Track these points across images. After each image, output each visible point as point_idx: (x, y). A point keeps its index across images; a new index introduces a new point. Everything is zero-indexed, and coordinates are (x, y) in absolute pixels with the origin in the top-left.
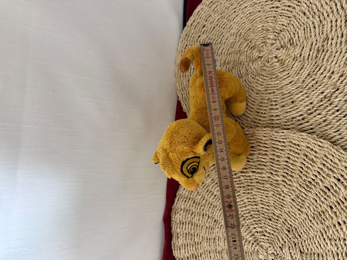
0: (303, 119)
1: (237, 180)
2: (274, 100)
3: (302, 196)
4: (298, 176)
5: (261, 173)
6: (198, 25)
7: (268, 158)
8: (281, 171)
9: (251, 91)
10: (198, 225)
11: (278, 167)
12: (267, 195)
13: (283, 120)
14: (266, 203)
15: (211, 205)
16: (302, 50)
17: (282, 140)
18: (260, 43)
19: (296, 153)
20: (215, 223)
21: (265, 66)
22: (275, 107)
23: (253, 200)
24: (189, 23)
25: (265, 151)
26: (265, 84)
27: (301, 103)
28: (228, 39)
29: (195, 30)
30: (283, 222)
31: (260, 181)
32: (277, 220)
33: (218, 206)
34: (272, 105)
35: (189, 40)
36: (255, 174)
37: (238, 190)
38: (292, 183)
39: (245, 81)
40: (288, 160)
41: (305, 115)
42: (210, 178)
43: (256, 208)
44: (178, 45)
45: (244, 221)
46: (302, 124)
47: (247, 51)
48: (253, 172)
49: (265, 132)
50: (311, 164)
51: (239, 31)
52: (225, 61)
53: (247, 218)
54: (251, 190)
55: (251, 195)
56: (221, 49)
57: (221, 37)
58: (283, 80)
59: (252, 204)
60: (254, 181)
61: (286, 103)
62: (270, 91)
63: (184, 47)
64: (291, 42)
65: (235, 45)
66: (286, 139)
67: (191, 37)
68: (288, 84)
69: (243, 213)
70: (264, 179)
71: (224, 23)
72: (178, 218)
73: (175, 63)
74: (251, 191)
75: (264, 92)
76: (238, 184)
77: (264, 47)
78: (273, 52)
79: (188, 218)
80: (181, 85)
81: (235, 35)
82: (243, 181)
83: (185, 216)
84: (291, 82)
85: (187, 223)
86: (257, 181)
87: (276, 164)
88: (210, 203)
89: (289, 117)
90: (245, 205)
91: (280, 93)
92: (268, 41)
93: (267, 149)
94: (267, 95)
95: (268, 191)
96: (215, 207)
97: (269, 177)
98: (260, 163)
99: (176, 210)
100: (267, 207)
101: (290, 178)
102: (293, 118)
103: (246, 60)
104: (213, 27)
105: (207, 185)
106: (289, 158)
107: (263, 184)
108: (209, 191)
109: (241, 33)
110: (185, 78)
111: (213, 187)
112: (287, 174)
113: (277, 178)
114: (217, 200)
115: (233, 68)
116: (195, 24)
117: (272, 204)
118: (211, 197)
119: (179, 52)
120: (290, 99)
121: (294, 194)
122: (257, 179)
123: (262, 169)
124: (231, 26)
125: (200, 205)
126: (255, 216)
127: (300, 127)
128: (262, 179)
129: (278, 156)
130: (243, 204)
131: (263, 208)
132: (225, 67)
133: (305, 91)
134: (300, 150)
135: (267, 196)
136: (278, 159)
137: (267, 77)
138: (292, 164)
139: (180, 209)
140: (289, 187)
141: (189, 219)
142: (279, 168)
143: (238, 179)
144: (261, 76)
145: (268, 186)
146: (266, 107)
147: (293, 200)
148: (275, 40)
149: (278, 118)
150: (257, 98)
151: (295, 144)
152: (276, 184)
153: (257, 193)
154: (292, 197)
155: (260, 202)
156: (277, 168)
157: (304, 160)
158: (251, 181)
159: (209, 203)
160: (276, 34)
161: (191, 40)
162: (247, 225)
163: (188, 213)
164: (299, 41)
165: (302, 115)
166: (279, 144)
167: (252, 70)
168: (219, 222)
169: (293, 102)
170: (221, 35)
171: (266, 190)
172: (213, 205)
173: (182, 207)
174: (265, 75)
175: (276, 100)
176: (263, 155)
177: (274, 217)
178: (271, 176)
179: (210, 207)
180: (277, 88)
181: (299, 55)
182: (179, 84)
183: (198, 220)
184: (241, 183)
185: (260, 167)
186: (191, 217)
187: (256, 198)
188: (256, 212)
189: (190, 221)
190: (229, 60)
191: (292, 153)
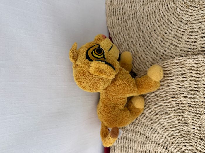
1: (168, 104)
5: (194, 98)
7: (201, 84)
9: (180, 23)
10: (132, 140)
12: (199, 118)
14: (198, 125)
20: (146, 139)
23: (184, 122)
25: (198, 77)
26: (195, 14)
31: (192, 106)
33: (149, 126)
36: (187, 99)
37: (169, 113)
39: (173, 14)
43: (187, 129)
45: (174, 139)
48: (185, 97)
49: (197, 60)
53: (177, 137)
54: (183, 113)
55: (182, 117)
59: (183, 125)
60: (185, 105)
69: (173, 132)
73: (106, 4)
74: (183, 114)
76: (168, 108)
80: (112, 23)
82: (174, 105)
85: (122, 138)
88: (142, 123)
90: (175, 125)
94: (198, 24)
95: (200, 114)
96: (146, 126)
97: (203, 102)
98: (192, 89)
100: (199, 129)
107: (196, 108)
110: (115, 17)
114: (149, 121)
115: (160, 4)
118: (143, 118)
122: (189, 103)
123: (194, 94)
125: (134, 124)
126: (186, 136)
128: (194, 103)
130: (173, 125)
131: (194, 129)
132: (152, 4)
135: (199, 119)
137: (197, 7)
141: (124, 135)
143: (170, 104)
144: (190, 8)
145: (201, 110)
146: (196, 35)
150: (187, 28)
153: (188, 116)
155: (191, 123)
158: (183, 105)
159: (141, 122)
162: (177, 143)
167: (180, 3)
168: (149, 138)
171: (199, 114)
172: (144, 125)
179: (142, 126)
182: (110, 22)
183: (131, 136)
184: (173, 107)
185: (192, 92)
186: (126, 134)
187: (188, 120)
188: (187, 132)
189: (125, 137)
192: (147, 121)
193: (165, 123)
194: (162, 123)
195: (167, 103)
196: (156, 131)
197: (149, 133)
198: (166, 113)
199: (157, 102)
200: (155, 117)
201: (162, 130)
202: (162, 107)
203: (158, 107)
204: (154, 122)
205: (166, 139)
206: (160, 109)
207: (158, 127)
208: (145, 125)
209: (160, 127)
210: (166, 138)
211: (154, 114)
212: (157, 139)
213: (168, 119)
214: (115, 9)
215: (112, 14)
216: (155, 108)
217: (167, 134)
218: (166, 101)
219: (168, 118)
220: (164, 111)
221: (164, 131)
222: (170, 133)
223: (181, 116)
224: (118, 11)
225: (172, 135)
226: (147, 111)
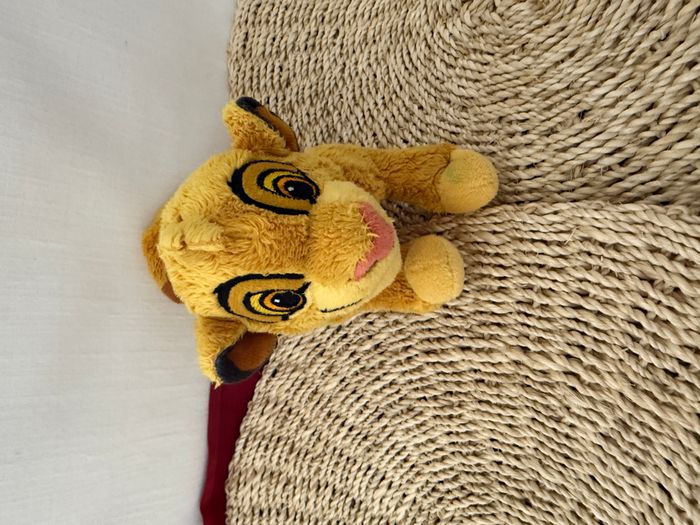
0: (622, 164)
1: (413, 378)
2: (520, 117)
3: (641, 423)
4: (622, 355)
5: (490, 351)
7: (510, 301)
8: (559, 339)
9: (444, 105)
10: (305, 517)
11: (548, 326)
12: (510, 422)
13: (550, 177)
14: (508, 450)
15: (341, 455)
17: (555, 238)
19: (611, 273)
20: (353, 511)
21: (483, 22)
22: (523, 139)
23: (467, 439)
25: (500, 279)
26: (485, 76)
27: (613, 112)
30: (573, 513)
31: (486, 378)
32: (551, 505)
33: (359, 460)
34: (512, 135)
36: (470, 356)
37: (419, 409)
38: (602, 378)
39: (426, 79)
40: (582, 302)
41: (631, 150)
42: (336, 375)
43: (478, 465)
45: (440, 507)
46: (620, 180)
48: (464, 349)
49: (497, 220)
50: (671, 309)
52: (366, 35)
53: (450, 497)
54: (460, 406)
55: (459, 422)
58: (547, 50)
59: (465, 450)
60: (465, 379)
61: (558, 119)
62: (505, 94)
66: (569, 232)
68: (563, 61)
69: (436, 479)
70: (501, 369)
72: (247, 499)
73: (228, 52)
74: (460, 411)
75: (484, 101)
76: (416, 389)
79: (274, 497)
82: (433, 381)
83: (268, 490)
84: (572, 54)
85: (273, 512)
86: (478, 376)
87: (540, 318)
88: (338, 452)
89: (575, 163)
90: (441, 454)
91: (535, 96)
93: (504, 273)
94: (496, 108)
95: (514, 408)
96: (351, 461)
97: (517, 363)
98: (483, 318)
99: (240, 474)
100: (514, 462)
101: (592, 361)
102: (587, 165)
103: (423, 19)
105: (328, 396)
106: (585, 295)
107: (497, 385)
108: (334, 415)
112: (582, 348)
113: (547, 365)
114: (357, 442)
115: (389, 50)
117: (531, 452)
118: (338, 433)
119: (240, 24)
120: (573, 106)
121: (609, 417)
122: (475, 371)
123: (492, 337)
125: (309, 456)
126: (476, 491)
127: (613, 190)
128: (491, 369)
129: (543, 292)
130: (433, 453)
131: (499, 463)
132: (366, 52)
133: (624, 73)
134: (625, 264)
135: (510, 426)
136: (546, 301)
137: (492, 55)
138: (599, 314)
139: (250, 472)
140: (591, 393)
141: (278, 498)
142: (550, 331)
143: (417, 376)
145: (514, 391)
146: (493, 143)
147: (606, 437)
149: (534, 172)
150: (464, 122)
151: (602, 245)
152: (542, 384)
153: (477, 417)
154: (603, 427)
155: (489, 444)
156: (544, 331)
157: (645, 296)
158: (457, 378)
159: (335, 449)
162: (452, 519)
163: (274, 481)
165: (619, 150)
166: (547, 251)
167: (444, 42)
168: (363, 506)
169: (582, 115)
171: (508, 406)
172: (345, 457)
173: (258, 464)
174: (483, 48)
175: (527, 116)
176: (492, 292)
177: (539, 494)
178: (523, 358)
179: (337, 464)
180: (527, 80)
183: (303, 502)
184: (428, 387)
185: (485, 331)
186: (285, 495)
187: (477, 432)
188: (479, 477)
189: (282, 505)
190: (377, 29)
191: (594, 277)
192: (352, 443)
193: (410, 447)
194: (399, 446)
195: (411, 372)
196: (383, 478)
197: (360, 489)
198: (410, 409)
200: (378, 426)
201: (402, 471)
202: (396, 388)
203: (384, 387)
204: (374, 445)
205: (416, 507)
207: (389, 462)
208: (348, 459)
209: (394, 464)
210: (414, 501)
211: (372, 414)
212: (388, 509)
213: (417, 432)
214: (256, 69)
215: (247, 85)
216: (376, 393)
217: (419, 486)
218: (407, 367)
219: (418, 426)
220: (403, 402)
221: (406, 478)
222: (427, 482)
223: (456, 417)
224: (265, 75)
225: (434, 490)
226: (352, 405)
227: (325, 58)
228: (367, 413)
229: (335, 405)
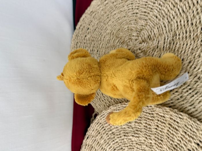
4: (166, 141)
5: (139, 137)
6: (84, 29)
7: (142, 126)
8: (153, 136)
11: (150, 132)
16: (158, 43)
17: (151, 112)
18: (127, 39)
19: (163, 122)
24: (77, 27)
25: (140, 120)
28: (105, 38)
29: (82, 32)
31: (138, 143)
35: (78, 39)
37: (124, 149)
40: (157, 128)
42: (103, 139)
44: (71, 43)
47: (119, 46)
48: (133, 136)
50: (175, 132)
51: (112, 31)
52: (105, 53)
56: (101, 44)
57: (100, 36)
60: (134, 143)
63: (76, 44)
64: (150, 37)
65: (110, 41)
66: (154, 111)
67: (80, 37)
70: (141, 141)
71: (101, 26)
76: (123, 144)
77: (131, 42)
78: (137, 46)
81: (109, 34)
82: (127, 142)
86: (136, 142)
92: (133, 38)
101: (160, 141)
104: (94, 29)
105: (102, 144)
106: (158, 126)
108: (103, 149)
109: (113, 33)
111: (105, 146)
112: (158, 139)
113: (151, 141)
116: (82, 27)
119: (73, 48)
123: (139, 134)
124: (106, 28)
129: (150, 125)
134: (166, 120)
136: (150, 127)
138: (161, 131)
140: (161, 149)
145: (145, 146)
148: (138, 36)
151: (161, 116)
152: (150, 145)
156: (150, 134)
157: (170, 128)
158: (132, 142)
160: (138, 32)
161: (80, 39)
164: (155, 37)
166: (149, 115)
170: (100, 35)
176: (139, 123)
178: (146, 140)
181: (156, 47)
185: (136, 132)
190: (108, 52)
191: (160, 123)
195: (121, 140)
199: (114, 139)
202: (118, 143)
206: (117, 145)
216: (113, 144)
218: (120, 139)
220: (120, 147)
226: (107, 147)
227: (95, 57)
228: (111, 149)
229: (104, 146)
